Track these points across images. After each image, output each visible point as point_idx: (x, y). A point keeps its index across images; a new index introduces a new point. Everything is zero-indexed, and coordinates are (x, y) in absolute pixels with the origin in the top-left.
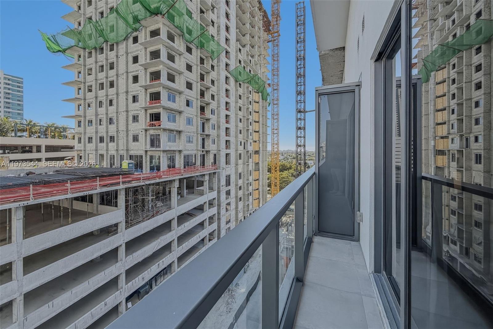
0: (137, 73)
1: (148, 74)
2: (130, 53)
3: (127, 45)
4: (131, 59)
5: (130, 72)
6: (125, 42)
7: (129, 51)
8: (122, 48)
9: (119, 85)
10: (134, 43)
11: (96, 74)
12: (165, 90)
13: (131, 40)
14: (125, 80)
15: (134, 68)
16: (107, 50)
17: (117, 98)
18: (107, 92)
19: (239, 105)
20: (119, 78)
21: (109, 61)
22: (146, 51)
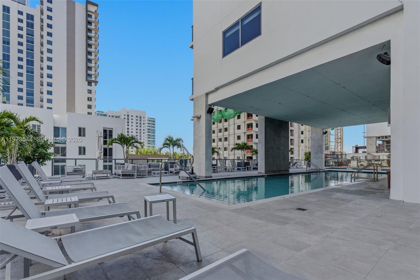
0: (240, 134)
1: (246, 136)
2: (236, 124)
3: (234, 120)
4: (236, 127)
5: (236, 134)
6: (233, 119)
7: (235, 123)
8: (231, 121)
9: (230, 140)
10: (238, 119)
11: (217, 134)
12: (255, 145)
13: (236, 117)
14: (233, 139)
15: (238, 132)
16: (223, 121)
17: (229, 147)
18: (223, 143)
19: (301, 139)
20: (230, 136)
21: (224, 127)
22: (245, 123)
